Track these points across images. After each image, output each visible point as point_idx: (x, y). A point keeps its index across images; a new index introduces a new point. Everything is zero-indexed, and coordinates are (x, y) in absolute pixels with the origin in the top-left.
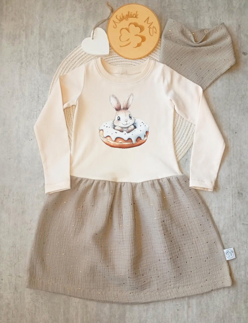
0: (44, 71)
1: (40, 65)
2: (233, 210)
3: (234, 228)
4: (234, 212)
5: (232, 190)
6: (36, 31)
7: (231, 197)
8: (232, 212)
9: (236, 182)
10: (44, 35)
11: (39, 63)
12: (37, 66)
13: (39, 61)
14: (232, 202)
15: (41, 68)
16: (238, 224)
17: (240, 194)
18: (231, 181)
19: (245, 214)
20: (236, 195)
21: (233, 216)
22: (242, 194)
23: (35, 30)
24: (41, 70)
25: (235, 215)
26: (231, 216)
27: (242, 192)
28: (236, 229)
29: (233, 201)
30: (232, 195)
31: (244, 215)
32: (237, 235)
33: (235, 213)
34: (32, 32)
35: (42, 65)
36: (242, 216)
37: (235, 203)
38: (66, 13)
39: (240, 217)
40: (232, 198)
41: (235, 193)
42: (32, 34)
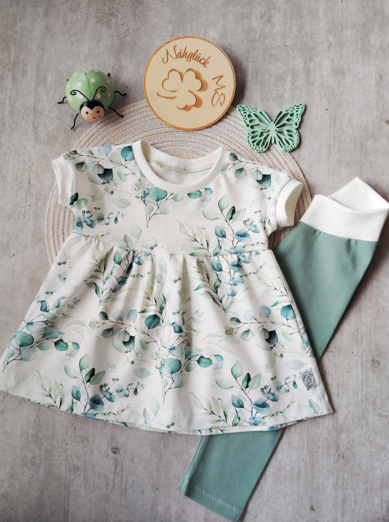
0: (42, 139)
1: (35, 129)
2: (362, 389)
3: (364, 422)
4: (364, 393)
5: (362, 355)
6: (31, 71)
7: (359, 367)
8: (361, 393)
9: (368, 342)
10: (45, 79)
11: (33, 126)
12: (30, 130)
13: (33, 123)
14: (361, 377)
15: (37, 135)
16: (371, 415)
17: (375, 362)
18: (359, 339)
19: (384, 398)
20: (369, 364)
21: (362, 401)
22: (379, 362)
23: (29, 71)
24: (37, 138)
25: (367, 399)
26: (359, 400)
27: (379, 360)
28: (367, 423)
29: (364, 375)
30: (362, 364)
31: (382, 400)
32: (368, 434)
33: (366, 397)
34: (24, 74)
35: (40, 128)
36: (379, 402)
37: (366, 379)
38: (85, 44)
39: (374, 403)
40: (362, 368)
41: (367, 361)
42: (23, 76)
